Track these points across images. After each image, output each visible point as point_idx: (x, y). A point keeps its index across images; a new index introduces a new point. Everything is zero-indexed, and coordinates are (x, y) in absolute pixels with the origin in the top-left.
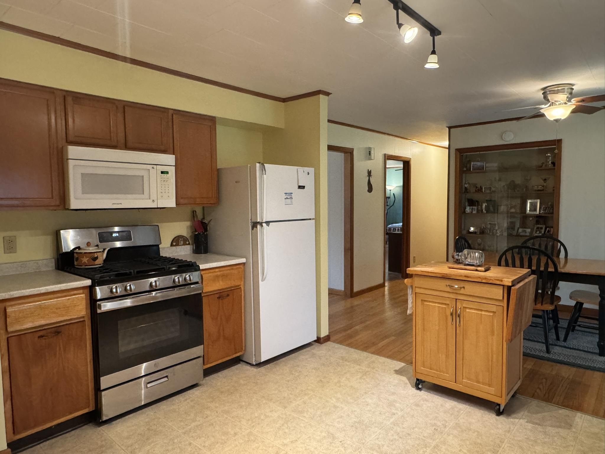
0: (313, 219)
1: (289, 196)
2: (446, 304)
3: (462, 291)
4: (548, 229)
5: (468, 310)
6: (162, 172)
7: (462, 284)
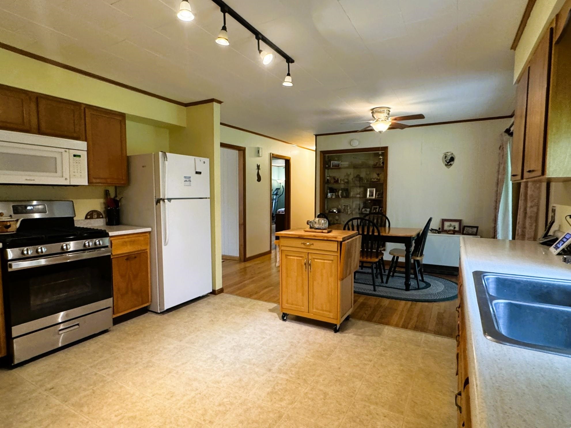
0: (209, 198)
1: (188, 179)
2: (301, 257)
3: (312, 247)
4: (380, 209)
5: (316, 260)
6: (75, 156)
7: (312, 242)
